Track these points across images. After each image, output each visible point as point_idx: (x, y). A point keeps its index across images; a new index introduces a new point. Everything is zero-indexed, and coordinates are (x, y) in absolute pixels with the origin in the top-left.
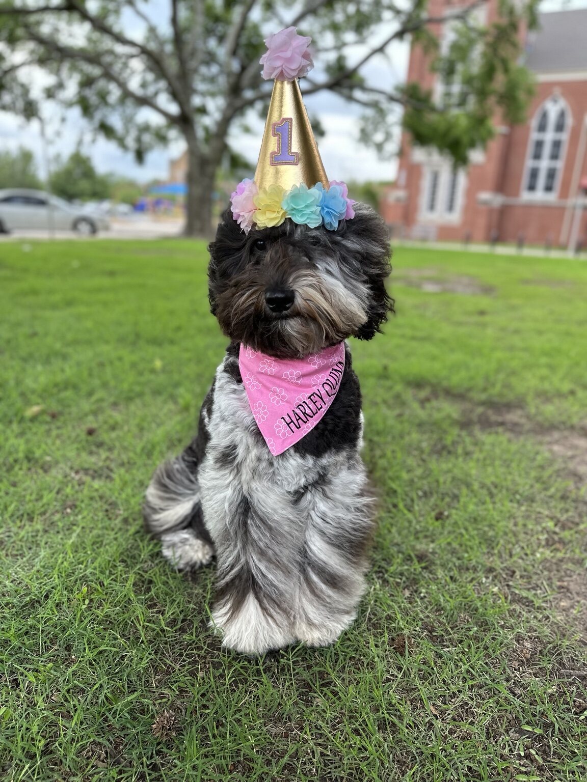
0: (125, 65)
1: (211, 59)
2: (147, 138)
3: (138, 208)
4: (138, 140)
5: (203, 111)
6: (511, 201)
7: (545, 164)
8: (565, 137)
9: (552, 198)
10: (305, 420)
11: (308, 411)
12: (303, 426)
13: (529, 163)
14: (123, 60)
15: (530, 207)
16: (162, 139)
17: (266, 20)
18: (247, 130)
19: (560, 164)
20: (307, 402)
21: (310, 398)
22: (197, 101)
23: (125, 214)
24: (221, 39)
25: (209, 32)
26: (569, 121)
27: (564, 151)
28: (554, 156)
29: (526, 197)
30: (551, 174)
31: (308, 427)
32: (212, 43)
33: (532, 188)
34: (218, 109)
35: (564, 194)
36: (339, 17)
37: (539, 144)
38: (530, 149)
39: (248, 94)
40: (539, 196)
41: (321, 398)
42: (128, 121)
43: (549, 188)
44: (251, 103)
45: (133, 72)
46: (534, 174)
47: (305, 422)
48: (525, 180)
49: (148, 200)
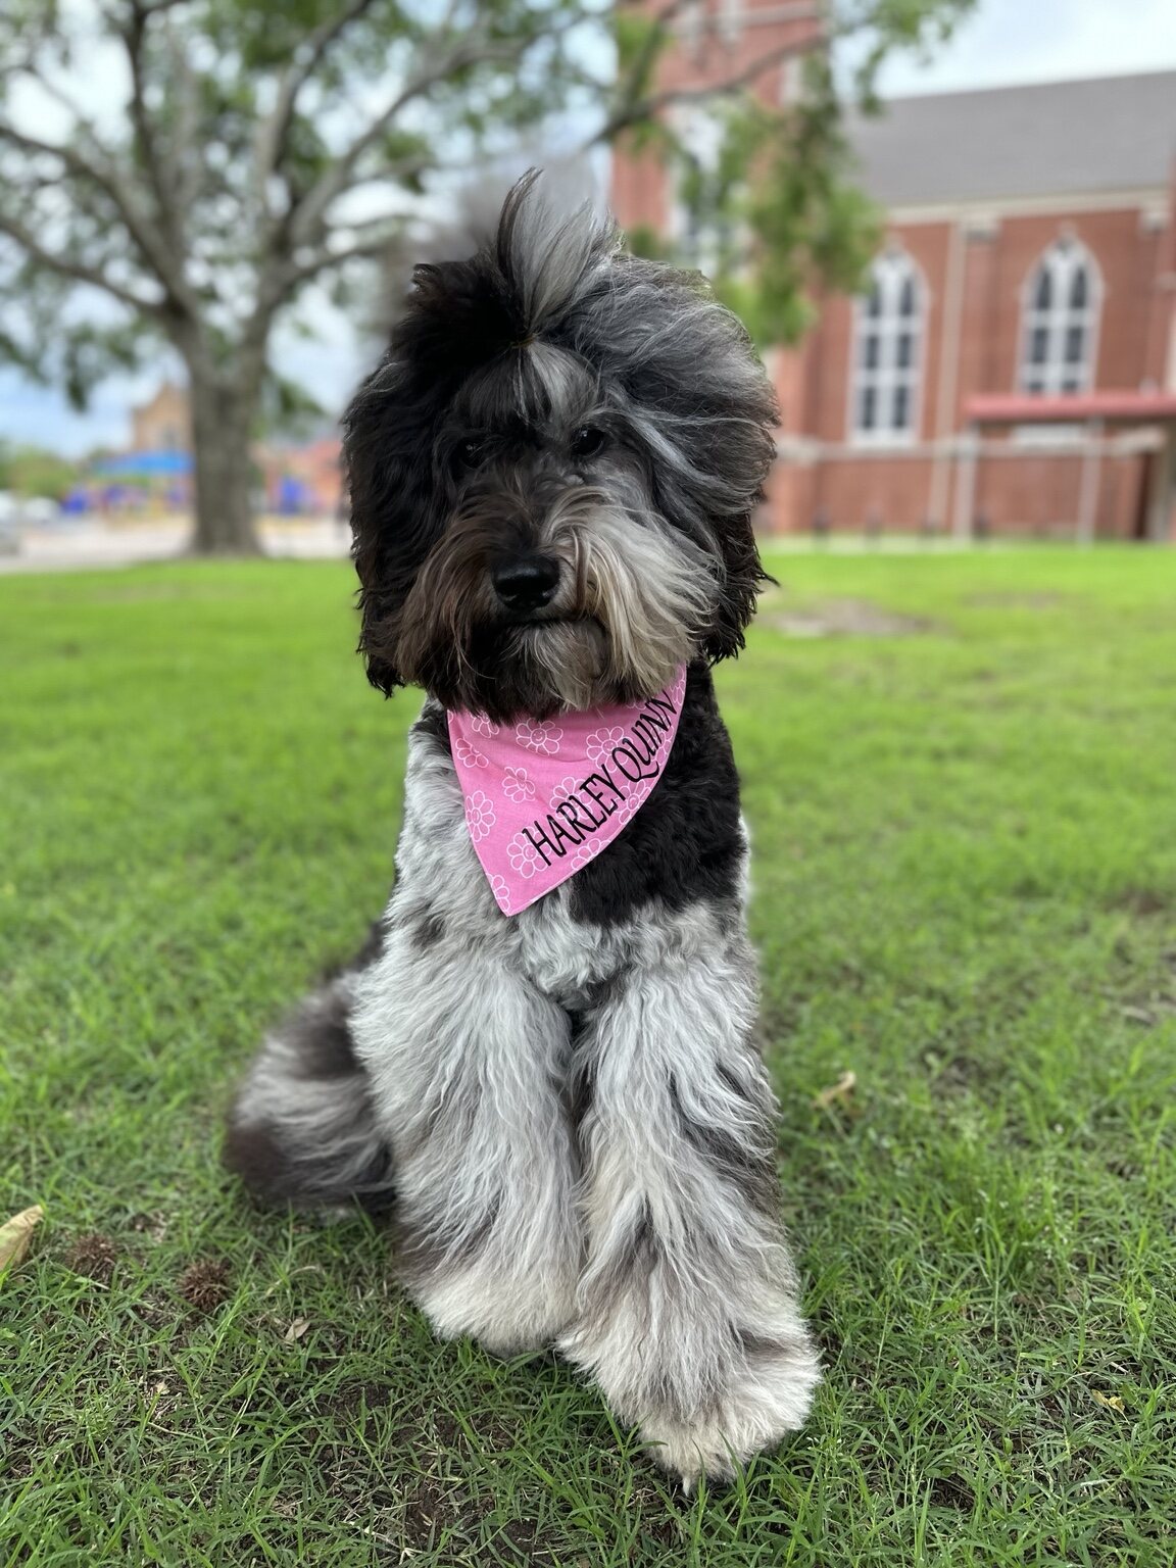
0: (29, 204)
1: (216, 186)
2: (91, 356)
3: (71, 505)
4: (71, 362)
5: (210, 295)
6: (833, 451)
7: (887, 378)
8: (918, 325)
9: (905, 441)
10: (577, 837)
11: (582, 817)
12: (573, 850)
13: (858, 379)
14: (24, 193)
15: (868, 463)
16: (124, 357)
17: (327, 107)
18: (305, 332)
19: (915, 378)
20: (577, 796)
21: (583, 786)
22: (197, 274)
23: (44, 523)
24: (237, 147)
25: (208, 133)
26: (923, 297)
27: (920, 352)
28: (903, 361)
29: (859, 442)
30: (901, 397)
31: (585, 854)
32: (217, 155)
33: (868, 422)
34: (242, 289)
35: (929, 431)
36: (477, 100)
37: (873, 343)
38: (857, 352)
39: (305, 257)
40: (884, 439)
41: (612, 785)
42: (44, 320)
43: (899, 422)
44: (310, 275)
45: (46, 217)
46: (870, 397)
47: (578, 842)
48: (854, 409)
49: (93, 487)
